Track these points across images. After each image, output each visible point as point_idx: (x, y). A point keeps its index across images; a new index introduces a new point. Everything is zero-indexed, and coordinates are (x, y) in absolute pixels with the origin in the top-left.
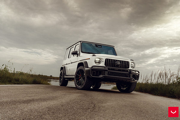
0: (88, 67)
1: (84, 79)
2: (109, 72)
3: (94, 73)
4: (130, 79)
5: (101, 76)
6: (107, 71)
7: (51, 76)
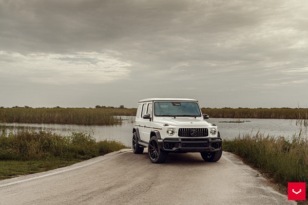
0: (161, 139)
1: (158, 151)
2: (183, 143)
3: (167, 145)
4: (209, 149)
5: (174, 149)
6: (180, 142)
7: (122, 107)
